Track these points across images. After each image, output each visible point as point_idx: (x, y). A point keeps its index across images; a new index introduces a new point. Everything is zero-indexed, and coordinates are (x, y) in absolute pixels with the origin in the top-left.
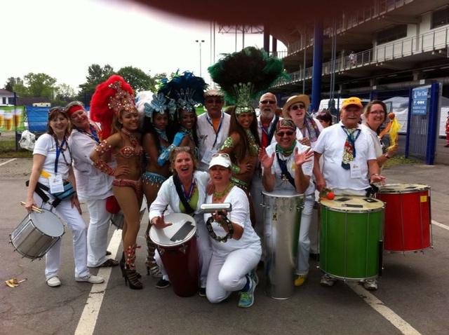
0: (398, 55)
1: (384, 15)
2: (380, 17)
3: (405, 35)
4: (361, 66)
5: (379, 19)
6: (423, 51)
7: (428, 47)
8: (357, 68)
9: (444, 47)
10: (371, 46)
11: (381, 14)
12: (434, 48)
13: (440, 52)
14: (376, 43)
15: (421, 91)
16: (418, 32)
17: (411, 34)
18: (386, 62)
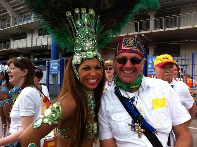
0: (24, 46)
1: (17, 26)
2: (15, 27)
3: (26, 37)
4: (5, 50)
5: (14, 28)
6: (37, 45)
7: (39, 44)
8: (3, 51)
9: (47, 44)
10: (9, 41)
11: (16, 26)
12: (42, 45)
13: (45, 46)
14: (12, 40)
15: (54, 62)
16: (32, 36)
17: (29, 37)
18: (18, 49)
